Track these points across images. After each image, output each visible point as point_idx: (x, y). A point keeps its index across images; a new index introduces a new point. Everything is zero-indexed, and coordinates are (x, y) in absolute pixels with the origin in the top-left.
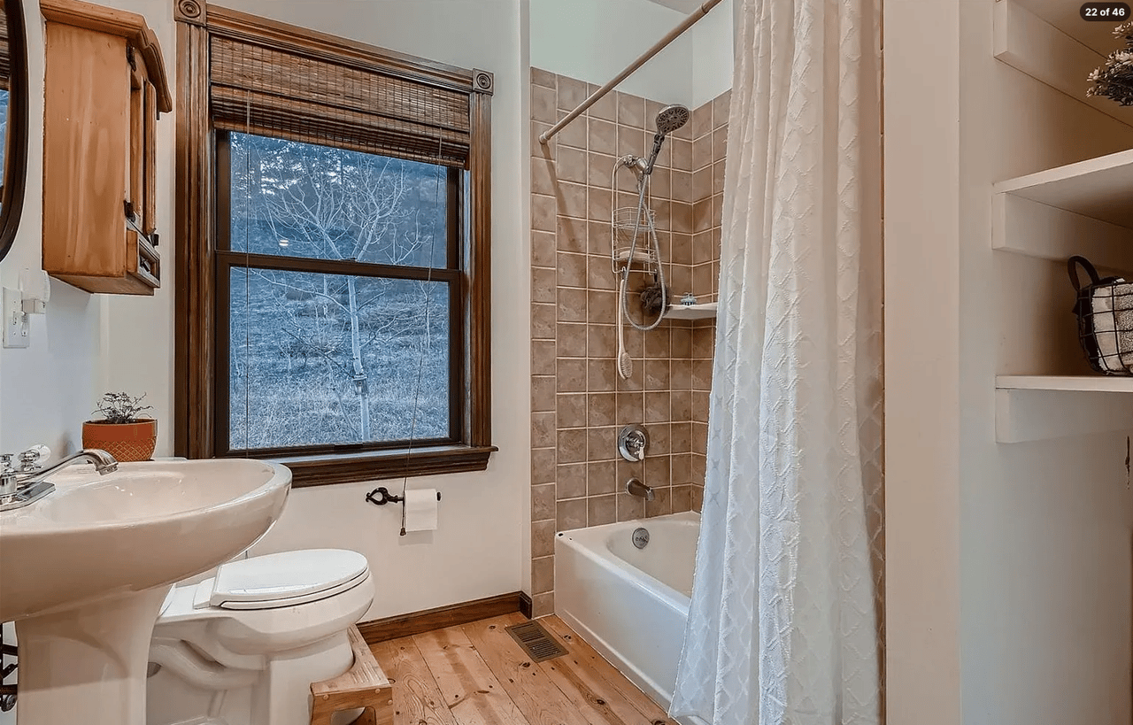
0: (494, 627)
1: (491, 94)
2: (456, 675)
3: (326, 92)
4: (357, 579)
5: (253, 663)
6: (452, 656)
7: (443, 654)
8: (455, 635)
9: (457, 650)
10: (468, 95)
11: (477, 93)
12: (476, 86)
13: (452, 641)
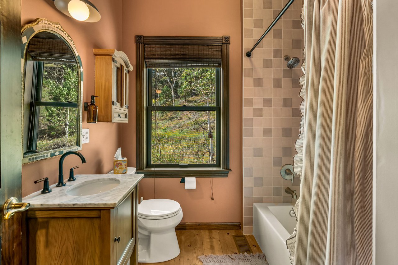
0: (229, 234)
1: (229, 43)
2: (210, 250)
3: (176, 55)
4: (175, 214)
5: (146, 233)
6: (211, 242)
7: (208, 240)
8: (216, 234)
9: (214, 240)
10: (221, 45)
11: (224, 44)
12: (224, 42)
13: (213, 236)
